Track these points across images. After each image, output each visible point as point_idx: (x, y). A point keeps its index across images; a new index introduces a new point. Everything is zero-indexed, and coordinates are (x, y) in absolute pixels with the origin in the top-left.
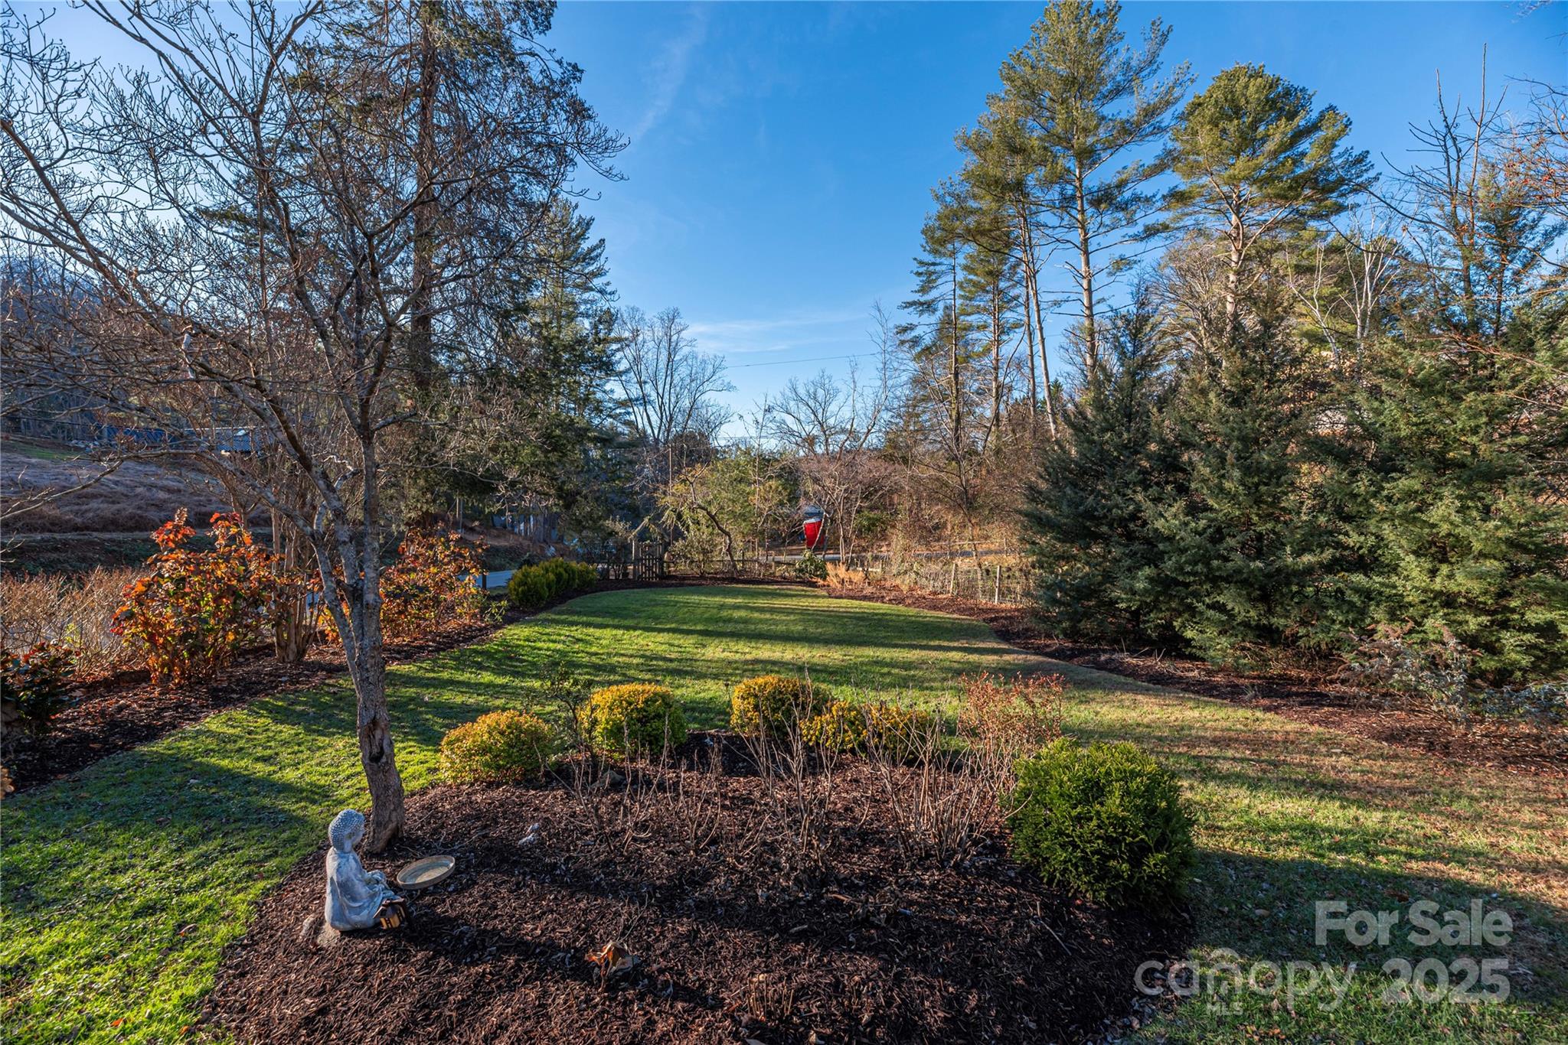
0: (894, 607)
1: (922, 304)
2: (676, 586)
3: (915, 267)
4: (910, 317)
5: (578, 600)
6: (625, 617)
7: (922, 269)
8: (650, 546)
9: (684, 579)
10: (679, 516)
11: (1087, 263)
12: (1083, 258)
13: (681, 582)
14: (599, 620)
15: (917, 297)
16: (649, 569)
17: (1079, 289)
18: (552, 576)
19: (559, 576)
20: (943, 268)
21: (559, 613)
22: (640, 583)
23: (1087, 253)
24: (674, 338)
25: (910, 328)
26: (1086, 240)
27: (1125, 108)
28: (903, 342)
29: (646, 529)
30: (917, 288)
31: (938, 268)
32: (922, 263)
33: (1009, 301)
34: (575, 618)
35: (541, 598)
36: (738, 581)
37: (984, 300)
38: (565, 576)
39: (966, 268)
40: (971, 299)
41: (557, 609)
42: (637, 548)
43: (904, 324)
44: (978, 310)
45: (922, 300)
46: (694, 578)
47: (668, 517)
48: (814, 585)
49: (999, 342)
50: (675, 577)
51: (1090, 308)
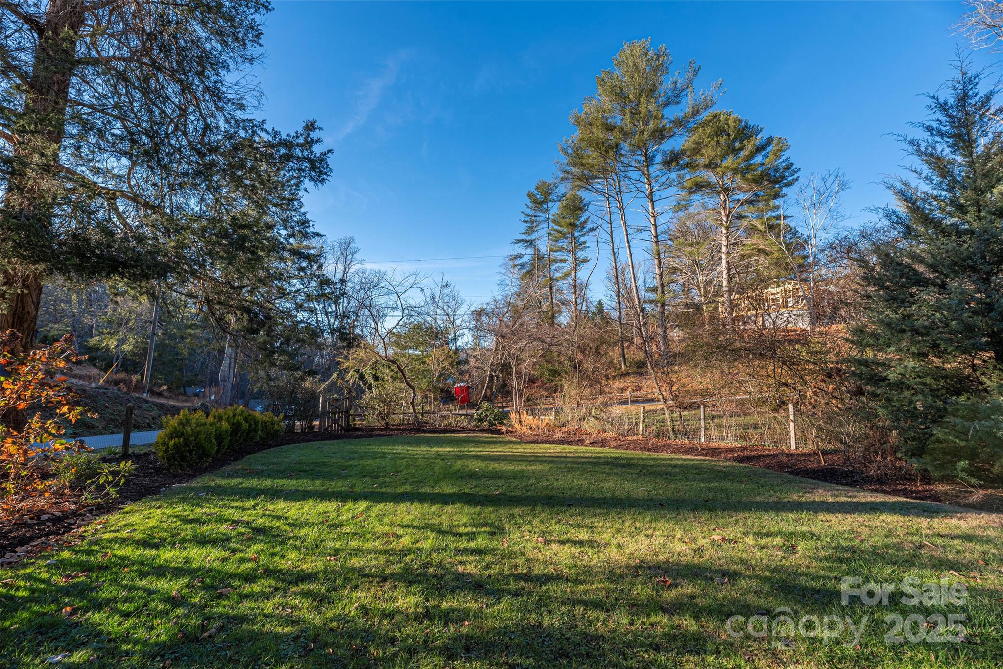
0: (598, 449)
1: (527, 242)
2: (365, 436)
3: (523, 217)
4: (519, 249)
5: (259, 455)
6: (329, 476)
7: (528, 219)
8: (337, 400)
9: (371, 430)
10: (362, 377)
11: (653, 208)
12: (650, 204)
13: (369, 433)
14: (290, 484)
15: (523, 237)
16: (335, 421)
17: (649, 224)
18: (225, 425)
19: (236, 427)
20: (541, 219)
21: (230, 476)
22: (326, 435)
23: (652, 202)
24: (349, 257)
25: (520, 256)
26: (652, 193)
27: (672, 113)
28: (515, 266)
29: (334, 384)
30: (523, 231)
31: (538, 219)
32: (528, 215)
33: (581, 245)
34: (254, 483)
35: (205, 454)
36: (424, 432)
37: (565, 244)
38: (245, 425)
39: (554, 221)
40: (557, 241)
41: (228, 468)
42: (325, 401)
43: (516, 253)
44: (561, 249)
45: (528, 238)
46: (381, 430)
47: (351, 376)
48: (498, 432)
49: (575, 269)
50: (359, 429)
51: (656, 237)
